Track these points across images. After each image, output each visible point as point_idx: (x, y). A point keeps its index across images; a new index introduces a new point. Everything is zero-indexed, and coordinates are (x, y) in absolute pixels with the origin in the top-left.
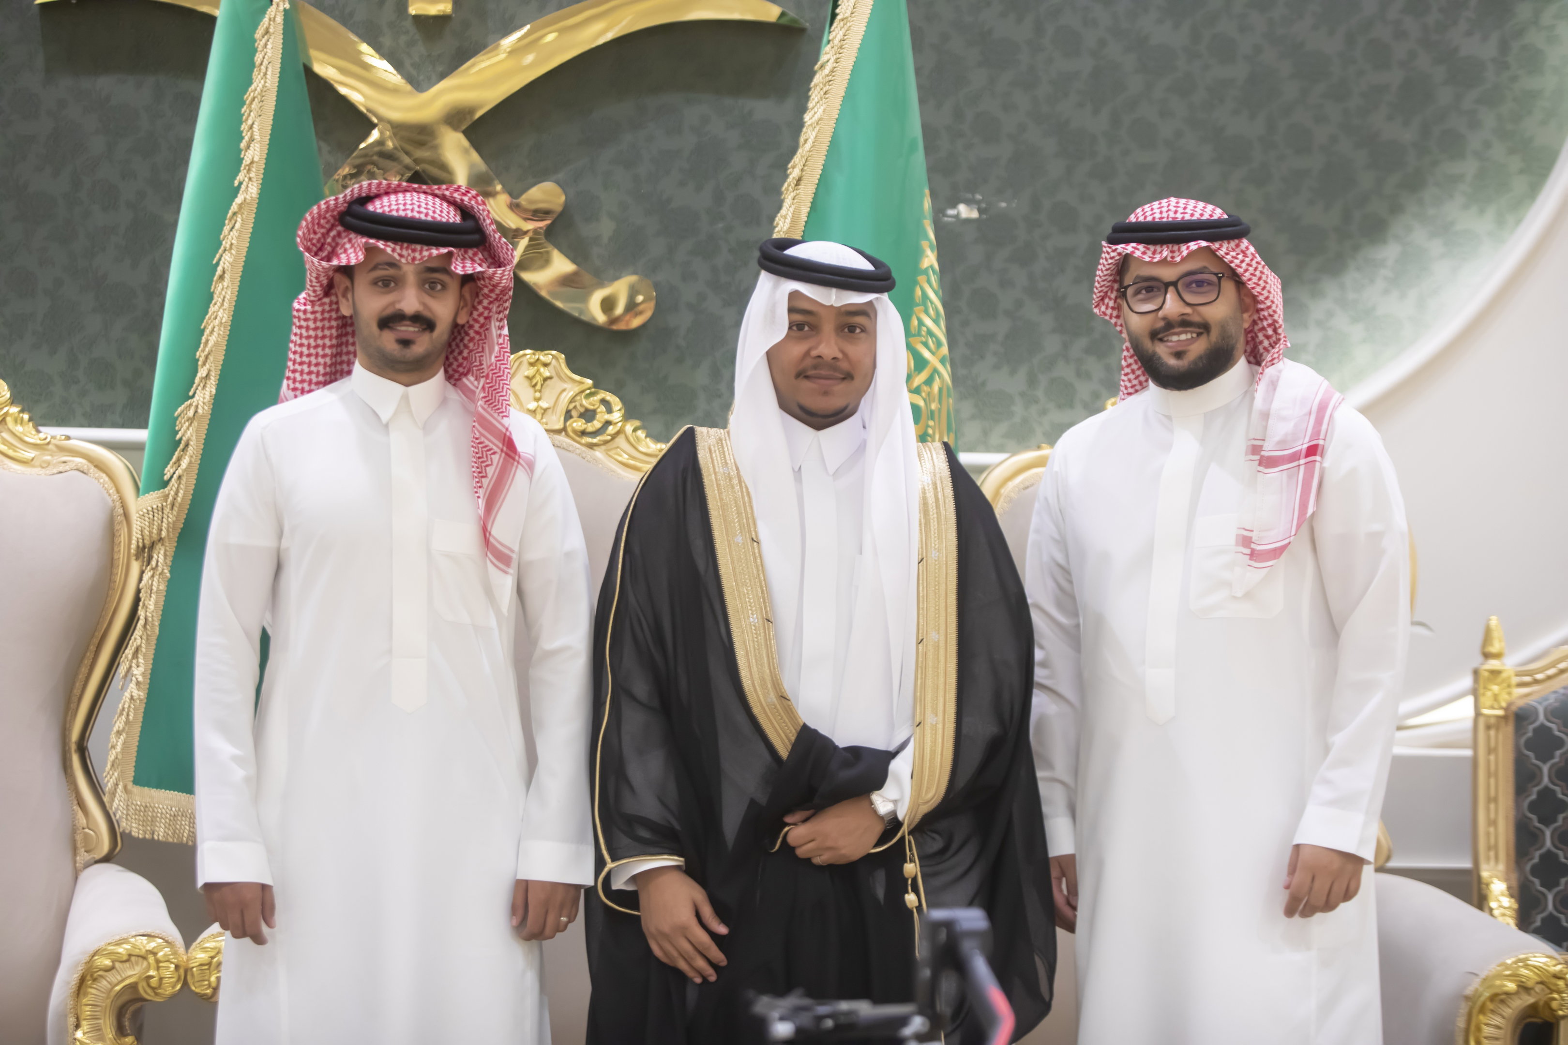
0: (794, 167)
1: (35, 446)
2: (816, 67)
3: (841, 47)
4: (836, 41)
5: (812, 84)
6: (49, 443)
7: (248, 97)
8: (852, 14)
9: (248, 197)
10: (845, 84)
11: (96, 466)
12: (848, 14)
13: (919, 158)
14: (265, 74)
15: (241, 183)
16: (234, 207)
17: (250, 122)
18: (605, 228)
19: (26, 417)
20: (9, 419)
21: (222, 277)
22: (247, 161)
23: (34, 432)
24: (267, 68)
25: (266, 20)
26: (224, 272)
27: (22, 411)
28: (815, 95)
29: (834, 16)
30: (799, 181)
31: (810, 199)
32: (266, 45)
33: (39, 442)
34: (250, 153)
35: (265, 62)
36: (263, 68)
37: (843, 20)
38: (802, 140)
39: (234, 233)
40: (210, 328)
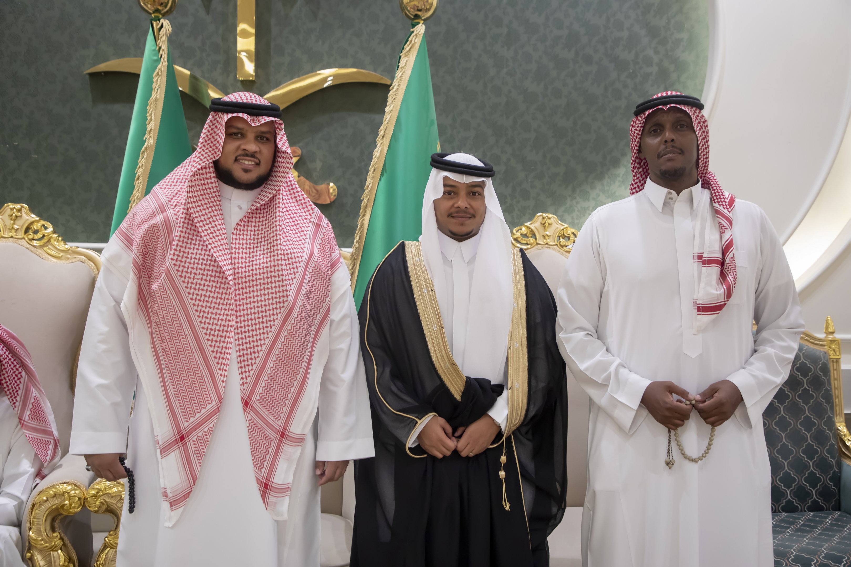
0: (381, 131)
1: (63, 251)
2: (390, 88)
3: (401, 80)
4: (398, 77)
5: (388, 95)
6: (69, 250)
7: (149, 102)
8: (405, 65)
9: (149, 145)
10: (403, 95)
11: (89, 260)
12: (404, 65)
13: (435, 128)
14: (157, 92)
15: (146, 138)
16: (143, 149)
17: (150, 112)
18: (318, 165)
19: (60, 239)
20: (52, 240)
21: (138, 179)
22: (149, 129)
23: (63, 245)
24: (158, 90)
25: (157, 70)
26: (139, 176)
27: (58, 236)
28: (390, 100)
29: (398, 66)
30: (383, 137)
31: (388, 144)
32: (157, 80)
33: (65, 249)
34: (150, 125)
35: (157, 87)
36: (156, 90)
37: (401, 68)
38: (384, 119)
39: (143, 160)
40: (133, 200)
